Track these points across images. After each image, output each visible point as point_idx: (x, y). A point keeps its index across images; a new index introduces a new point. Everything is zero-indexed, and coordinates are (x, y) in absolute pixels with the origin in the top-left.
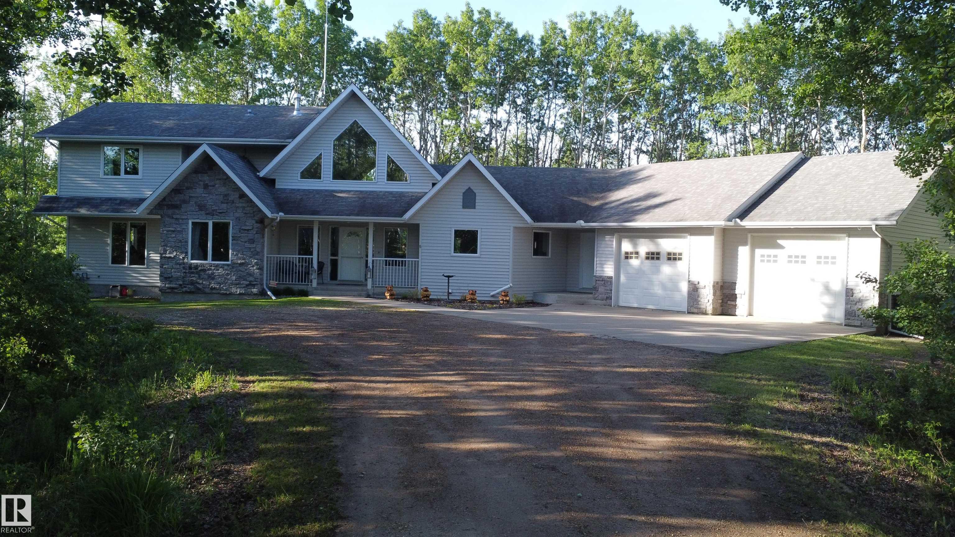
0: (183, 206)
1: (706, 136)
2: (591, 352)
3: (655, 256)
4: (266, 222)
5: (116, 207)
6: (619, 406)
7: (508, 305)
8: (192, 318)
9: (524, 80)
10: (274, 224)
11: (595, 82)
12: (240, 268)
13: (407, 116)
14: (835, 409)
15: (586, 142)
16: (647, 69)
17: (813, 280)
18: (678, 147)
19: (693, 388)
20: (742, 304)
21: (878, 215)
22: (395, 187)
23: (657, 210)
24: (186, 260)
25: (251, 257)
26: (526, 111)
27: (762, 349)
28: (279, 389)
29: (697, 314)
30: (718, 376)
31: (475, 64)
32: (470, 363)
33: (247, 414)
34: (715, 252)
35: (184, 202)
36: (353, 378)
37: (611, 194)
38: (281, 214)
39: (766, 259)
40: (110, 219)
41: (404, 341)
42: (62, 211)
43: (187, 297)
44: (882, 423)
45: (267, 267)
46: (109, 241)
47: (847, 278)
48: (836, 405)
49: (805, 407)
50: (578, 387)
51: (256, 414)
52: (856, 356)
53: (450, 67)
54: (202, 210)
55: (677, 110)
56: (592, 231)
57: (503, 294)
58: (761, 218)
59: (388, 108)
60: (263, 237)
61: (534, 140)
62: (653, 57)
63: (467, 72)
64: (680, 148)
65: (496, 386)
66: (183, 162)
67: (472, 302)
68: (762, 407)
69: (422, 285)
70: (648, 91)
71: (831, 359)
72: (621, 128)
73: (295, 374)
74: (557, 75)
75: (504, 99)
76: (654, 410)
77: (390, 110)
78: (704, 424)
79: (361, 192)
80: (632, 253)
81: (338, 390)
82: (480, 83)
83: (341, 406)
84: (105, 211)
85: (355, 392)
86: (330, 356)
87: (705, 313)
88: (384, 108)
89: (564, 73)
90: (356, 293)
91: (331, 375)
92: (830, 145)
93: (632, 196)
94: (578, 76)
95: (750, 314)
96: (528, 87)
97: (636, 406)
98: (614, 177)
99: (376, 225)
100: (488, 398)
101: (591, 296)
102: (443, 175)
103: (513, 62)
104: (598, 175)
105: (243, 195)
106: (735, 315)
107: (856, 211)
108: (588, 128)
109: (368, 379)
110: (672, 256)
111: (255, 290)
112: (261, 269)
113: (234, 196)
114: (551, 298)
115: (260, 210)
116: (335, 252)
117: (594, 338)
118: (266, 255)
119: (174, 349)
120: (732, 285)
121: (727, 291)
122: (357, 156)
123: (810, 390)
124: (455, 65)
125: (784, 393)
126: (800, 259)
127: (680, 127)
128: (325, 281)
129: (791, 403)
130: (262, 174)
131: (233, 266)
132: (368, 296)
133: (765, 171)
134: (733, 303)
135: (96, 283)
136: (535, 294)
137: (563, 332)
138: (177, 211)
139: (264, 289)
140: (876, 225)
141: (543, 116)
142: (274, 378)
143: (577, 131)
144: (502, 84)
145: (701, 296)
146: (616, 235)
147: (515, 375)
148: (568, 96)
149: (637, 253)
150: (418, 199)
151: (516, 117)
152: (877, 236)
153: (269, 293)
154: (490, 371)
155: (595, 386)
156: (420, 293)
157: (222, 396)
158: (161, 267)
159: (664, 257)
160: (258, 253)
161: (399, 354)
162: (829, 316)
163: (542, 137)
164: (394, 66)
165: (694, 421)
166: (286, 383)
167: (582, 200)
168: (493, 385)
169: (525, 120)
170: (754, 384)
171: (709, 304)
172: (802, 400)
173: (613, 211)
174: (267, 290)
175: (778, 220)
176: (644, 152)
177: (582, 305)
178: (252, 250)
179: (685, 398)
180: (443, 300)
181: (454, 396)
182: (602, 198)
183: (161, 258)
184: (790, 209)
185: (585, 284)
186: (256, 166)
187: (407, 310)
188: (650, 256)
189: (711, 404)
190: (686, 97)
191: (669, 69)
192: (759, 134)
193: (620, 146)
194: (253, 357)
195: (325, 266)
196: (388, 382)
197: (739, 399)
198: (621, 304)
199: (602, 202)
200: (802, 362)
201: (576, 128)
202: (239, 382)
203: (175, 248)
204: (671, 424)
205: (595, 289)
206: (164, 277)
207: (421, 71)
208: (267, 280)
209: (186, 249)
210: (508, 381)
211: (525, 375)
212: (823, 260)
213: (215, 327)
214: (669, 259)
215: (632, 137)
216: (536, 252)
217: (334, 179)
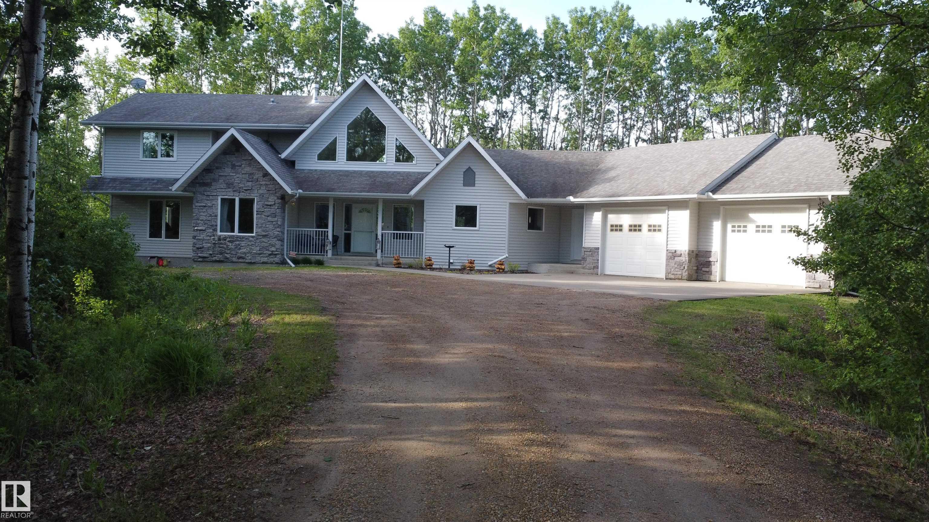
0: (213, 184)
3: (637, 228)
4: (287, 198)
5: (154, 186)
10: (294, 200)
11: (595, 73)
12: (264, 240)
20: (715, 270)
21: (834, 186)
22: (404, 168)
23: (640, 186)
24: (215, 232)
25: (273, 230)
29: (674, 279)
31: (482, 57)
34: (690, 223)
35: (214, 180)
38: (300, 191)
39: (736, 229)
40: (148, 197)
42: (106, 190)
43: (216, 265)
45: (287, 239)
46: (147, 217)
53: (459, 60)
54: (229, 188)
56: (580, 207)
57: (499, 263)
58: (731, 192)
59: (401, 100)
60: (284, 212)
61: (538, 129)
62: (649, 49)
63: (474, 65)
66: (212, 145)
67: (471, 270)
69: (426, 255)
72: (622, 118)
74: (560, 67)
75: (510, 91)
77: (403, 102)
79: (373, 172)
80: (617, 226)
82: (485, 75)
84: (144, 191)
87: (681, 279)
88: (398, 100)
89: (566, 65)
90: (367, 263)
93: (618, 174)
94: (579, 68)
95: (723, 280)
96: (532, 79)
98: (604, 159)
99: (385, 200)
101: (580, 266)
102: (445, 157)
103: (518, 55)
104: (590, 157)
105: (266, 174)
106: (710, 281)
107: (815, 184)
110: (653, 228)
111: (276, 260)
112: (282, 240)
114: (543, 267)
115: (281, 187)
116: (348, 226)
118: (286, 229)
120: (707, 254)
121: (702, 259)
124: (463, 58)
125: (721, 327)
126: (767, 229)
128: (339, 253)
130: (283, 156)
131: (257, 238)
132: (378, 265)
133: (740, 151)
134: (707, 270)
136: (529, 264)
138: (208, 189)
140: (832, 196)
144: (508, 77)
145: (678, 263)
146: (602, 210)
148: (570, 87)
149: (621, 226)
150: (421, 179)
151: (521, 107)
153: (289, 262)
156: (424, 262)
158: (194, 238)
159: (644, 228)
160: (279, 227)
164: (406, 60)
169: (530, 111)
171: (684, 270)
173: (600, 188)
174: (287, 259)
176: (644, 141)
177: (571, 273)
178: (274, 223)
180: (445, 268)
182: (591, 177)
185: (575, 255)
186: (278, 149)
188: (633, 228)
190: (682, 87)
191: (666, 61)
195: (339, 239)
198: (608, 272)
199: (591, 180)
203: (206, 221)
205: (584, 259)
206: (196, 248)
208: (287, 251)
209: (216, 223)
212: (786, 230)
214: (649, 230)
216: (531, 227)
217: (347, 160)
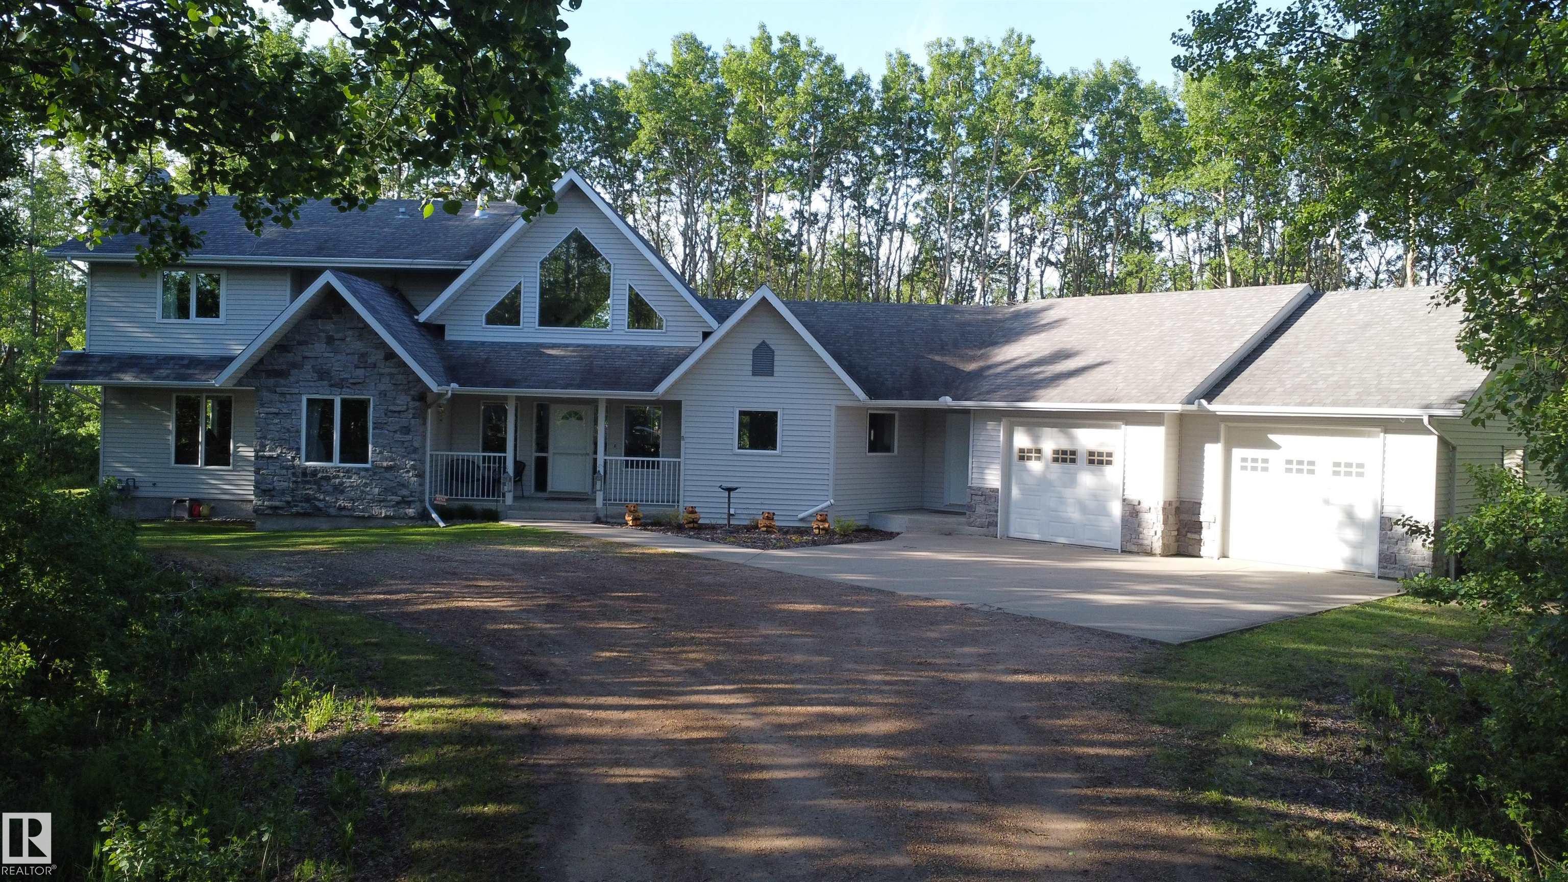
0: (293, 372)
1: (1154, 237)
2: (961, 640)
3: (1069, 457)
4: (429, 399)
5: (183, 371)
6: (1005, 756)
7: (829, 537)
8: (306, 571)
9: (857, 148)
10: (443, 401)
11: (972, 152)
12: (387, 475)
13: (662, 204)
14: (1359, 749)
15: (957, 246)
16: (1057, 132)
17: (1327, 502)
18: (1107, 255)
19: (1127, 716)
20: (1210, 537)
21: (1433, 399)
22: (644, 338)
23: (1072, 381)
24: (297, 462)
25: (404, 457)
26: (858, 196)
27: (1242, 632)
28: (445, 725)
29: (1137, 553)
30: (1168, 688)
31: (775, 124)
32: (762, 668)
33: (394, 776)
34: (1167, 452)
35: (294, 365)
36: (569, 700)
37: (997, 351)
38: (454, 385)
39: (1249, 464)
40: (170, 391)
41: (654, 619)
42: (92, 377)
43: (299, 522)
44: (1436, 778)
45: (431, 472)
46: (171, 426)
47: (1382, 500)
48: (1362, 743)
49: (1309, 748)
50: (939, 715)
51: (407, 777)
52: (1398, 642)
53: (734, 128)
54: (322, 380)
55: (1105, 197)
56: (966, 412)
57: (819, 517)
58: (1241, 398)
59: (631, 191)
60: (425, 423)
61: (870, 242)
62: (1066, 112)
63: (760, 136)
64: (1111, 258)
65: (804, 715)
66: (292, 301)
67: (768, 532)
68: (1240, 751)
69: (685, 502)
70: (1057, 168)
71: (1354, 649)
72: (1013, 224)
73: (473, 692)
74: (910, 140)
75: (821, 178)
76: (1060, 762)
77: (635, 194)
78: (1144, 792)
79: (586, 346)
80: (1030, 451)
81: (543, 727)
82: (782, 155)
83: (548, 758)
84: (164, 378)
85: (570, 731)
86: (533, 654)
87: (1150, 554)
88: (626, 191)
89: (921, 137)
90: (577, 515)
91: (532, 693)
92: (1357, 254)
93: (1029, 354)
94: (944, 140)
95: (1224, 556)
96: (860, 157)
97: (1032, 754)
98: (1001, 321)
99: (610, 403)
100: (791, 740)
101: (962, 519)
102: (721, 319)
103: (837, 119)
104: (976, 316)
105: (391, 355)
106: (1200, 557)
107: (1396, 391)
108: (960, 225)
109: (593, 701)
110: (1096, 458)
111: (411, 511)
112: (421, 476)
113: (377, 356)
114: (897, 522)
115: (419, 380)
116: (542, 445)
117: (967, 609)
118: (428, 453)
119: (274, 645)
120: (1196, 507)
121: (1185, 517)
122: (581, 273)
123: (1320, 714)
124: (742, 126)
125: (1277, 721)
126: (1305, 467)
127: (1111, 222)
128: (526, 494)
129: (1288, 740)
130: (422, 318)
131: (375, 471)
132: (598, 520)
133: (1247, 316)
134: (1196, 536)
135: (152, 495)
136: (871, 514)
137: (916, 598)
138: (282, 381)
139: (425, 509)
140: (1430, 416)
141: (887, 206)
142: (437, 700)
143: (942, 229)
144: (818, 155)
145: (1144, 524)
146: (1004, 421)
147: (834, 692)
148: (927, 174)
149: (1039, 451)
150: (679, 360)
151: (842, 206)
152: (1431, 433)
153: (434, 516)
154: (793, 683)
155: (966, 713)
156: (683, 517)
157: (352, 739)
158: (257, 472)
159: (1082, 458)
160: (415, 450)
161: (646, 647)
162: (1353, 562)
163: (885, 239)
164: (641, 127)
165: (1127, 787)
166: (458, 711)
167: (949, 360)
168: (799, 714)
169: (856, 212)
170: (1227, 704)
171: (1156, 538)
172: (1305, 734)
173: (999, 381)
174: (431, 511)
175: (1268, 404)
176: (1052, 264)
177: (949, 536)
178: (406, 444)
179: (1114, 737)
180: (722, 526)
181: (733, 737)
182: (981, 357)
183: (257, 457)
184: (1289, 384)
185: (953, 498)
186: (414, 303)
187: (661, 550)
188: (1060, 456)
189: (1156, 749)
190: (1121, 176)
191: (1093, 131)
192: (1241, 236)
193: (1013, 252)
194: (404, 658)
195: (527, 468)
196: (625, 708)
197: (1201, 736)
198: (1013, 534)
199: (981, 364)
200: (1307, 656)
201: (940, 224)
202: (380, 709)
203: (280, 442)
204: (1089, 792)
205: (971, 508)
206: (262, 489)
207: (685, 135)
208: (430, 493)
209: (298, 443)
210: (824, 705)
211: (852, 691)
212: (1342, 469)
213: (343, 589)
214: (1091, 462)
215: (1032, 239)
216: (874, 447)
217: (541, 324)
